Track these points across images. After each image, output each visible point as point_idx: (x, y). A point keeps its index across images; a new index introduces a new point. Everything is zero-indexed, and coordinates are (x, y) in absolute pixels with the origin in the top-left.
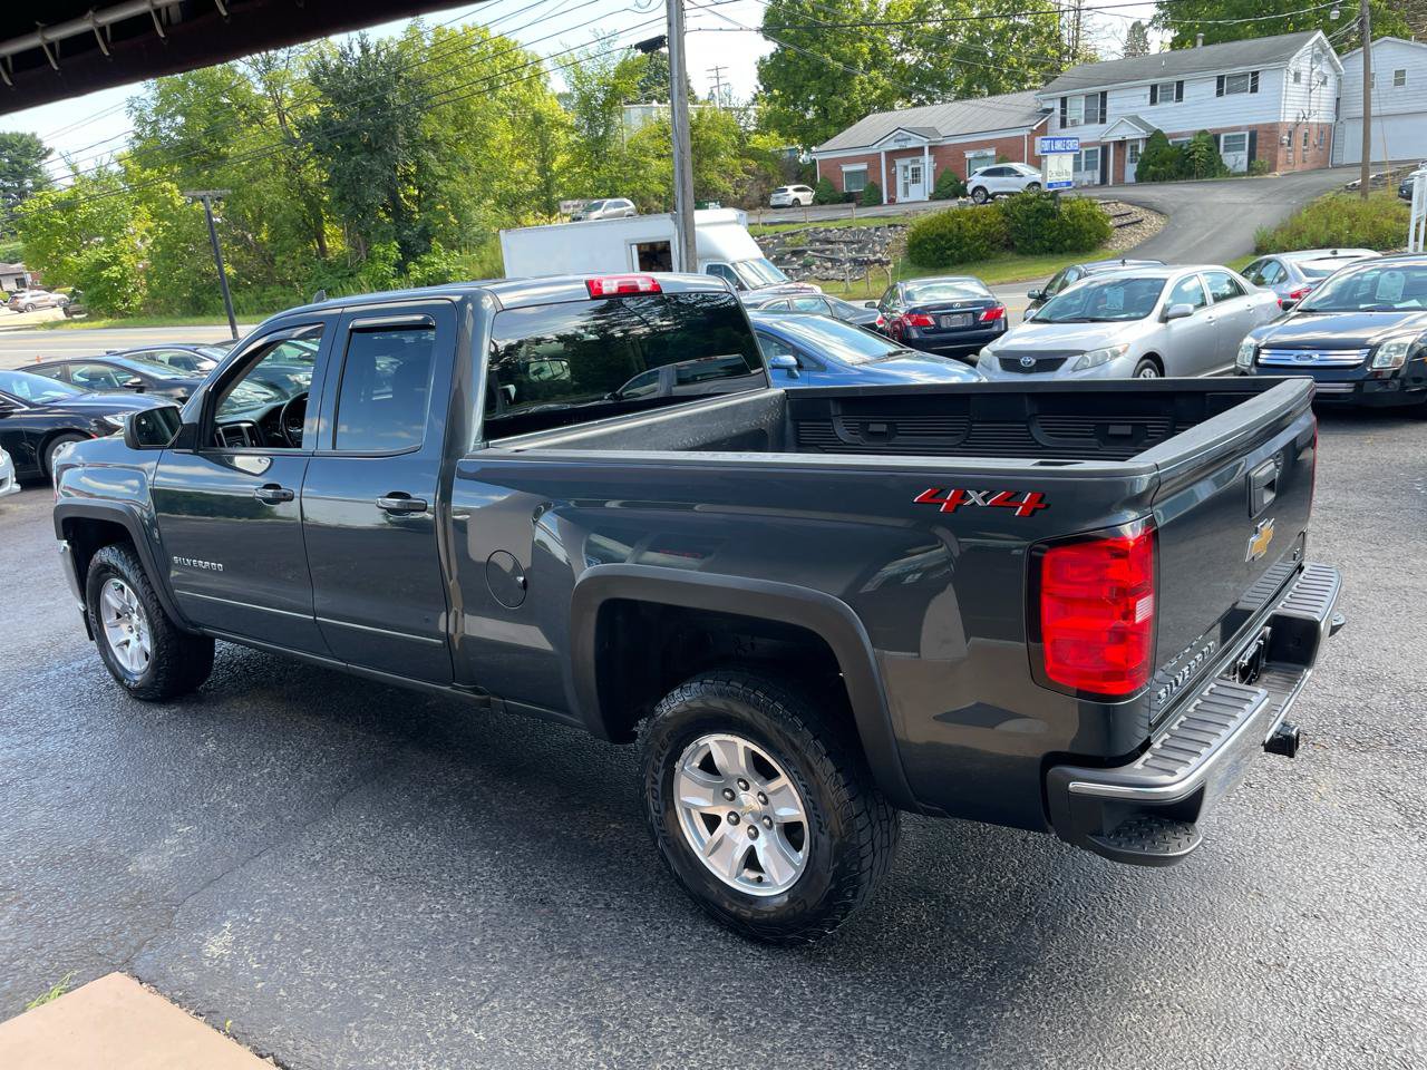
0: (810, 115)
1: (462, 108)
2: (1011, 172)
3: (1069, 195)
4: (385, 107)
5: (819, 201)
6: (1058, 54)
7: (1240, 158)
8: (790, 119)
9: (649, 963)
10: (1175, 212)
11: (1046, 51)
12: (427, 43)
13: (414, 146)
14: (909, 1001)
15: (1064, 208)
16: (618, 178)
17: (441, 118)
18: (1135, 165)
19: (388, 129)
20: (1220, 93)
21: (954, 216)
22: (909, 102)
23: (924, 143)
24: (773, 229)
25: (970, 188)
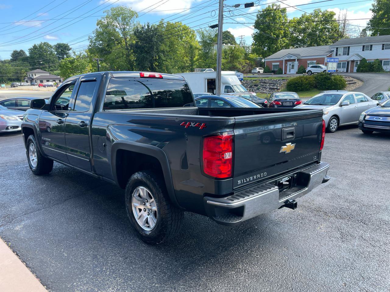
0: (266, 49)
1: (172, 43)
2: (319, 67)
3: (335, 74)
4: (152, 41)
5: (264, 72)
6: (337, 36)
7: (388, 67)
8: (259, 50)
9: (117, 244)
10: (366, 81)
11: (334, 35)
12: (164, 26)
13: (158, 52)
14: (176, 261)
15: (332, 77)
16: (211, 63)
17: (166, 45)
18: (357, 67)
19: (152, 47)
20: (383, 49)
21: (300, 78)
22: (294, 47)
23: (296, 58)
24: (250, 79)
25: (307, 71)
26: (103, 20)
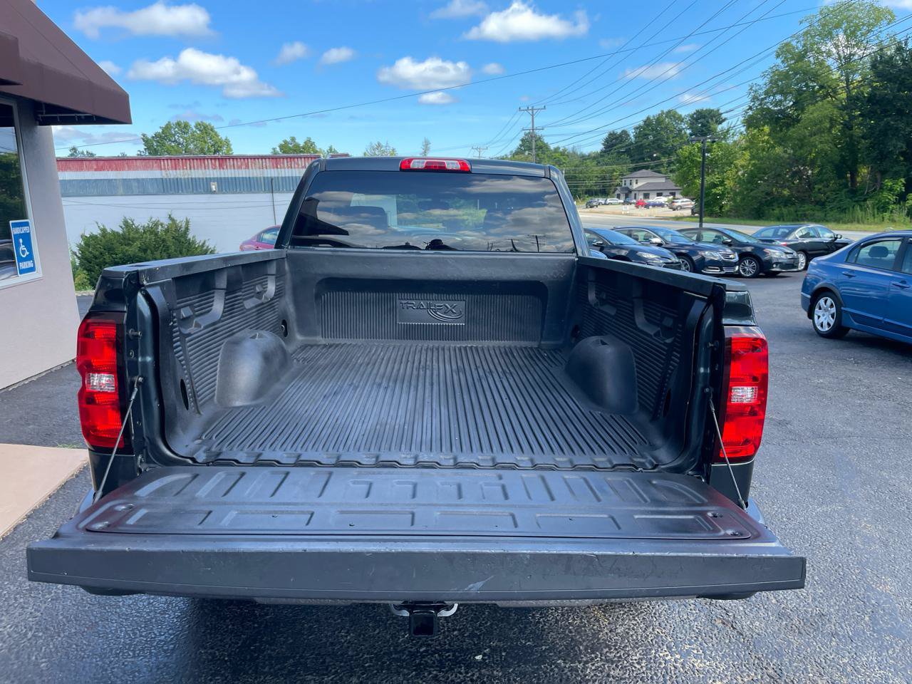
26: (794, 43)
